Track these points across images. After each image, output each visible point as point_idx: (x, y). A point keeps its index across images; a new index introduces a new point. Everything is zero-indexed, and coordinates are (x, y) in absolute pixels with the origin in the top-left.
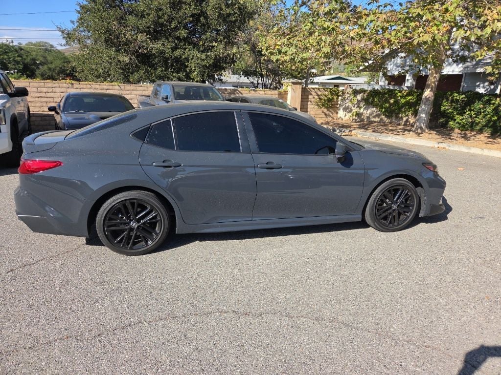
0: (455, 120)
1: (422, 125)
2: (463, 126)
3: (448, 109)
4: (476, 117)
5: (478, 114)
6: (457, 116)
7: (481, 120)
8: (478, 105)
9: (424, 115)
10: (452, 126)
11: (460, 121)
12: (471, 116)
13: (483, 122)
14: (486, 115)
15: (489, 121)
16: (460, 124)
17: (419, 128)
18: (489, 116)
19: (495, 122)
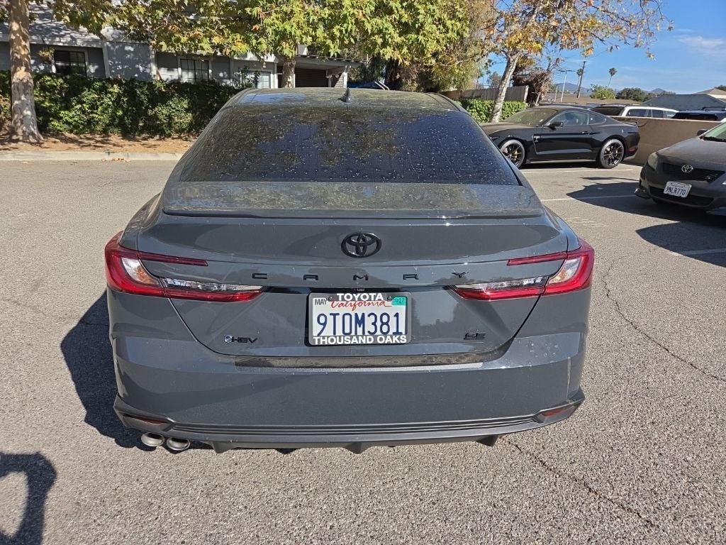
0: (62, 118)
1: (32, 129)
2: (76, 127)
3: (43, 102)
4: (92, 113)
5: (93, 107)
6: (63, 112)
7: (101, 117)
8: (89, 96)
9: (29, 113)
10: (58, 128)
11: (70, 120)
12: (84, 112)
13: (105, 119)
14: (106, 109)
15: (113, 117)
16: (69, 124)
17: (29, 134)
18: (110, 110)
19: (121, 118)
